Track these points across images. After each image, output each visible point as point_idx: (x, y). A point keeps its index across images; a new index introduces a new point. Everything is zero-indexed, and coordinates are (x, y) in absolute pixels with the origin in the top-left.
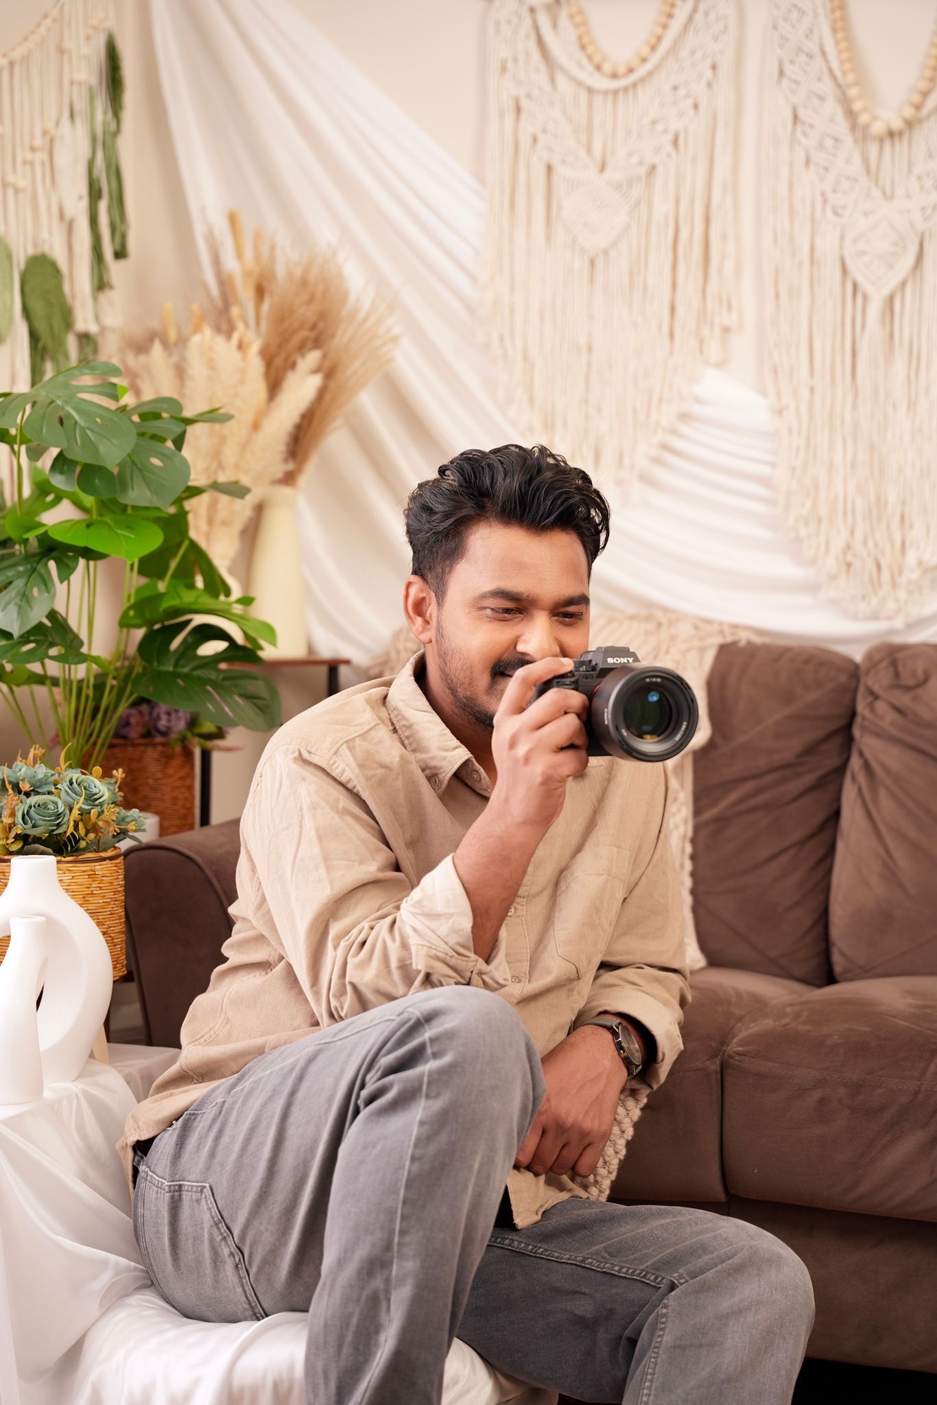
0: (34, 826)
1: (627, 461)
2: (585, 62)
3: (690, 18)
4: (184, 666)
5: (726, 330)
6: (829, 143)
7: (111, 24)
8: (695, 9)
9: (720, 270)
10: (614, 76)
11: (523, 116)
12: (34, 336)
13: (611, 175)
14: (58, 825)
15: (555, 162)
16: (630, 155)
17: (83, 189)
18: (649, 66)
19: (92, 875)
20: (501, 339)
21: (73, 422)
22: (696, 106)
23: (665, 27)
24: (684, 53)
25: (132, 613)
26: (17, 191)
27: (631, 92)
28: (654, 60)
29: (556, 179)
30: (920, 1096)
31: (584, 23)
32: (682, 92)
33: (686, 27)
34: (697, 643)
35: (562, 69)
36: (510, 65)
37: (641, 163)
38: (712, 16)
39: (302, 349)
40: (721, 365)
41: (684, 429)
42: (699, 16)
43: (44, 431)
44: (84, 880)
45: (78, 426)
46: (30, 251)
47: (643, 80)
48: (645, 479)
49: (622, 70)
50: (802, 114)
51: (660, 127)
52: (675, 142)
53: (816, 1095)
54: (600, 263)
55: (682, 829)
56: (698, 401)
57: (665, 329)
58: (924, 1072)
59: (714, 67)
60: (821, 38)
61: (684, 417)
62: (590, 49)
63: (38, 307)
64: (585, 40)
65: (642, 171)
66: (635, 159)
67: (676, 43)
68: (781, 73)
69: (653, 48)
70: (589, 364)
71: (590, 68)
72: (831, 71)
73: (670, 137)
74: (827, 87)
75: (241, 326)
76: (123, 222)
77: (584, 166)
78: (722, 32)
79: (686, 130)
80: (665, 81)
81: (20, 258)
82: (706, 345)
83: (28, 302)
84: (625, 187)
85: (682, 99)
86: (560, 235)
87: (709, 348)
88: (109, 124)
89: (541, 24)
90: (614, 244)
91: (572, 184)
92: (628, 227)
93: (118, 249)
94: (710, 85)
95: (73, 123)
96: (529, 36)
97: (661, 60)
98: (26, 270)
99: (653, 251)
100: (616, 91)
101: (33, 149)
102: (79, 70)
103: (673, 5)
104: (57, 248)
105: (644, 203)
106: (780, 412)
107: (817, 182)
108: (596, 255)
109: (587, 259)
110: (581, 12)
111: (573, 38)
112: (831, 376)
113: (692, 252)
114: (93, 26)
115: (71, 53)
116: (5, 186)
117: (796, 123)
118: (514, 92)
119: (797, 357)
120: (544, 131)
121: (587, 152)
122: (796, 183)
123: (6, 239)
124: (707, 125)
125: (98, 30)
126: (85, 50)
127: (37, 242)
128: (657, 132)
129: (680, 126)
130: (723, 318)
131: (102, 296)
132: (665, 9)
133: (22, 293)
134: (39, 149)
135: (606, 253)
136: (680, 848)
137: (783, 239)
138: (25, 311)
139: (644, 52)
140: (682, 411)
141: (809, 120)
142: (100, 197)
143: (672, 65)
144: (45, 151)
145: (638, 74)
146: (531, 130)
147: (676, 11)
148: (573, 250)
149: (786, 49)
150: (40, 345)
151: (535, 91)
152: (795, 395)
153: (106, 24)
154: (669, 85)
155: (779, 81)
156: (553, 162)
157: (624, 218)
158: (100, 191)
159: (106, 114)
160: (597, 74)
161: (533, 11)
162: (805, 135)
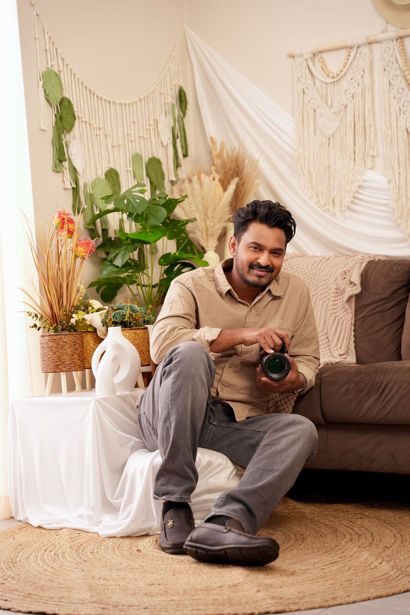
0: (116, 319)
1: (343, 204)
2: (324, 74)
3: (355, 55)
5: (373, 156)
6: (401, 90)
7: (181, 83)
8: (357, 52)
9: (370, 137)
10: (333, 78)
11: (305, 94)
12: (151, 182)
13: (334, 110)
14: (124, 318)
15: (316, 108)
16: (338, 103)
17: (170, 136)
18: (343, 73)
19: (136, 334)
20: (302, 167)
21: (130, 201)
22: (358, 84)
23: (348, 59)
24: (354, 67)
25: (162, 260)
26: (144, 138)
27: (339, 81)
28: (345, 70)
29: (317, 113)
30: (375, 384)
31: (323, 62)
32: (354, 80)
33: (354, 58)
34: (361, 261)
35: (317, 78)
36: (300, 79)
37: (342, 105)
38: (362, 54)
39: (232, 178)
40: (371, 169)
41: (360, 191)
42: (358, 54)
43: (120, 204)
44: (133, 335)
46: (150, 156)
47: (342, 77)
48: (349, 209)
49: (335, 75)
50: (392, 82)
51: (348, 92)
52: (353, 97)
53: (346, 387)
54: (331, 139)
55: (350, 321)
56: (364, 181)
57: (353, 159)
58: (376, 377)
59: (363, 71)
60: (396, 56)
61: (360, 187)
62: (325, 70)
63: (153, 174)
64: (323, 67)
65: (343, 107)
66: (340, 104)
67: (351, 64)
68: (385, 70)
69: (344, 67)
70: (329, 173)
71: (326, 76)
72: (399, 66)
73: (351, 95)
74: (398, 72)
75: (214, 172)
76: (186, 145)
77: (325, 108)
78: (365, 59)
79: (356, 92)
80: (348, 77)
81: (146, 159)
82: (366, 163)
83: (148, 172)
84: (338, 113)
85: (354, 82)
86: (318, 132)
87: (367, 163)
88: (181, 115)
89: (309, 64)
90: (335, 133)
91: (321, 115)
92: (340, 126)
93: (184, 153)
94: (362, 77)
95: (166, 115)
96: (306, 69)
97: (347, 70)
98: (148, 162)
99: (348, 133)
100: (334, 82)
101: (149, 125)
102: (168, 99)
103: (350, 52)
104: (160, 155)
105: (344, 118)
106: (390, 182)
107: (397, 104)
108: (330, 137)
109: (327, 138)
110: (322, 58)
111: (320, 67)
112: (405, 168)
113: (359, 132)
114: (173, 85)
115: (164, 94)
116: (140, 137)
117: (390, 85)
118: (302, 87)
119: (394, 162)
120: (312, 98)
121: (325, 103)
122: (391, 104)
123: (140, 153)
124: (362, 90)
125: (175, 86)
126: (170, 93)
127: (152, 154)
128: (347, 94)
129: (354, 91)
130: (372, 153)
131: (179, 169)
132: (348, 54)
133: (147, 169)
134: (152, 125)
135: (333, 136)
136: (350, 328)
137: (388, 124)
138: (148, 175)
139: (342, 68)
140: (359, 185)
141: (394, 84)
142: (178, 138)
143: (351, 71)
144: (154, 125)
145: (340, 76)
146: (308, 99)
147: (351, 54)
148: (322, 136)
149: (385, 62)
150: (153, 185)
151: (309, 86)
152: (394, 176)
153: (179, 84)
154: (350, 78)
155: (384, 73)
156: (315, 108)
157: (338, 124)
158: (178, 136)
159: (179, 112)
160: (328, 78)
161: (307, 60)
162: (393, 89)
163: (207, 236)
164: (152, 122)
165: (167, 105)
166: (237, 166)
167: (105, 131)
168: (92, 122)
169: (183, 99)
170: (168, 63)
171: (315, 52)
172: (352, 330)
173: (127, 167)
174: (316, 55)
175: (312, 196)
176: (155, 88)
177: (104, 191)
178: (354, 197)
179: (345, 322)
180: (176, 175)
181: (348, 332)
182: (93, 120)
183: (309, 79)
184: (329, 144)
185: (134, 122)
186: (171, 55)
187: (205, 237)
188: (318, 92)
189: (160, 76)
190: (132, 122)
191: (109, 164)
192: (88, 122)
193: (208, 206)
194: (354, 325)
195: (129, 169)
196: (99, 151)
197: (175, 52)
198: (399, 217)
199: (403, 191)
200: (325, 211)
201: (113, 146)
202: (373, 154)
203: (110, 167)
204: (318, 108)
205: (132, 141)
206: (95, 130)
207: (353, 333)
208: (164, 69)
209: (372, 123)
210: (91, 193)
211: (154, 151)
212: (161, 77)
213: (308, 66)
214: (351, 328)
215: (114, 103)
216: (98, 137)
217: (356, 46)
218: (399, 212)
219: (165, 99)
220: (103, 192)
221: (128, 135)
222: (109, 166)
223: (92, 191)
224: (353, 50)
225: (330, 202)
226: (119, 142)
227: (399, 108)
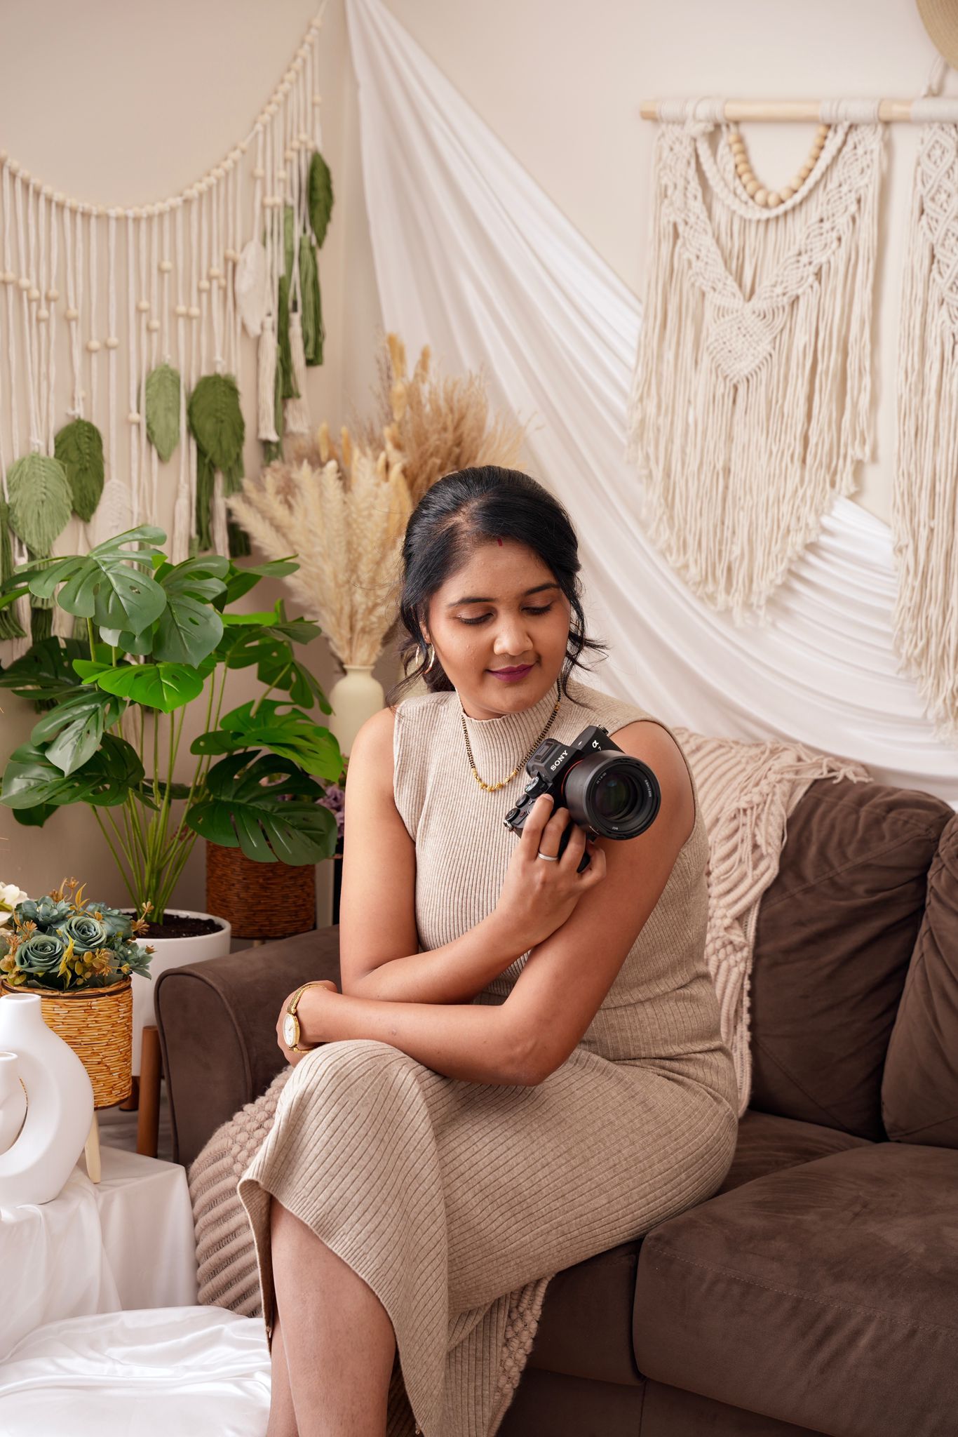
0: (31, 966)
1: (755, 587)
2: (740, 190)
3: (840, 150)
4: (242, 797)
5: (860, 463)
8: (844, 143)
9: (855, 405)
10: (766, 205)
11: (680, 242)
12: (201, 452)
13: (758, 303)
15: (707, 289)
16: (775, 286)
17: (273, 305)
18: (798, 198)
21: (110, 589)
22: (839, 239)
23: (817, 159)
24: (832, 185)
26: (189, 320)
27: (781, 222)
28: (804, 191)
29: (707, 303)
31: (744, 152)
32: (827, 225)
33: (835, 159)
34: (791, 776)
35: (719, 200)
36: (670, 192)
37: (784, 294)
38: (860, 151)
41: (811, 558)
42: (847, 149)
43: (77, 600)
44: (80, 1015)
45: (113, 593)
47: (794, 209)
48: (772, 603)
50: (939, 252)
51: (805, 259)
54: (742, 388)
55: (742, 966)
56: (825, 530)
57: (798, 460)
59: (859, 201)
61: (812, 547)
62: (746, 177)
63: (208, 426)
64: (741, 168)
65: (786, 301)
66: (779, 290)
67: (825, 174)
68: (922, 212)
69: (804, 180)
70: (726, 487)
71: (745, 197)
73: (813, 269)
75: (389, 446)
76: (318, 331)
77: (734, 295)
78: (868, 166)
79: (829, 262)
80: (813, 211)
81: (190, 379)
82: (838, 478)
83: (195, 423)
84: (769, 316)
85: (827, 232)
86: (705, 362)
87: (842, 479)
88: (310, 238)
89: (700, 152)
90: (756, 373)
91: (721, 312)
92: (771, 355)
93: (311, 356)
94: (854, 219)
95: (264, 244)
96: (689, 163)
97: (811, 191)
98: (196, 391)
99: (792, 381)
100: (768, 221)
101: (210, 278)
102: (273, 194)
103: (825, 138)
104: (236, 365)
105: (786, 332)
106: (899, 550)
107: (948, 323)
108: (738, 382)
109: (729, 385)
110: (740, 140)
111: (731, 167)
112: (951, 518)
113: (827, 387)
114: (292, 149)
115: (264, 179)
116: (175, 315)
117: (932, 263)
118: (672, 219)
119: (919, 496)
120: (698, 257)
121: (736, 280)
122: (929, 320)
123: (173, 366)
124: (849, 259)
125: (299, 152)
126: (282, 174)
127: (212, 363)
128: (801, 264)
129: (824, 259)
130: (856, 452)
131: (290, 403)
132: (818, 141)
133: (190, 413)
134: (217, 278)
135: (748, 380)
136: (739, 985)
137: (913, 378)
138: (192, 429)
139: (794, 183)
140: (808, 541)
141: (946, 260)
142: (295, 310)
143: (820, 195)
144: (226, 277)
145: (789, 204)
146: (686, 256)
147: (827, 143)
148: (717, 377)
149: (928, 186)
150: (207, 461)
151: (692, 220)
152: (915, 536)
153: (311, 145)
154: (815, 218)
155: (920, 219)
156: (704, 288)
157: (765, 347)
158: (295, 303)
159: (305, 231)
160: (751, 202)
161: (695, 140)
162: (940, 273)
163: (352, 628)
164: (217, 270)
165: (268, 212)
166: (459, 443)
167: (68, 308)
168: (24, 282)
169: (320, 195)
170: (282, 81)
171: (720, 119)
172: (745, 994)
173: (130, 411)
174: (724, 128)
175: (669, 548)
176: (235, 163)
177: (49, 494)
178: (790, 572)
179: (724, 965)
180: (281, 424)
181: (732, 996)
182: (28, 276)
183: (695, 197)
184: (734, 401)
185: (161, 271)
186: (295, 57)
187: (345, 632)
188: (718, 241)
189: (255, 122)
190: (155, 271)
191: (73, 408)
192: (12, 283)
193: (360, 549)
194: (751, 978)
195: (134, 416)
196: (44, 369)
197: (306, 47)
198: (915, 659)
199: (937, 584)
200: (701, 599)
201: (88, 351)
202: (859, 455)
203: (73, 417)
204: (714, 289)
205: (149, 330)
206: (34, 305)
207: (747, 1002)
208: (270, 103)
209: (867, 364)
210: (7, 501)
211: (218, 357)
212: (259, 127)
213: (697, 157)
214: (742, 985)
215: (103, 218)
216: (43, 326)
217: (846, 124)
218: (916, 645)
219: (264, 194)
220: (44, 497)
221: (139, 311)
222: (71, 412)
223: (10, 498)
224: (836, 131)
225: (718, 573)
226: (109, 335)
227: (954, 335)
